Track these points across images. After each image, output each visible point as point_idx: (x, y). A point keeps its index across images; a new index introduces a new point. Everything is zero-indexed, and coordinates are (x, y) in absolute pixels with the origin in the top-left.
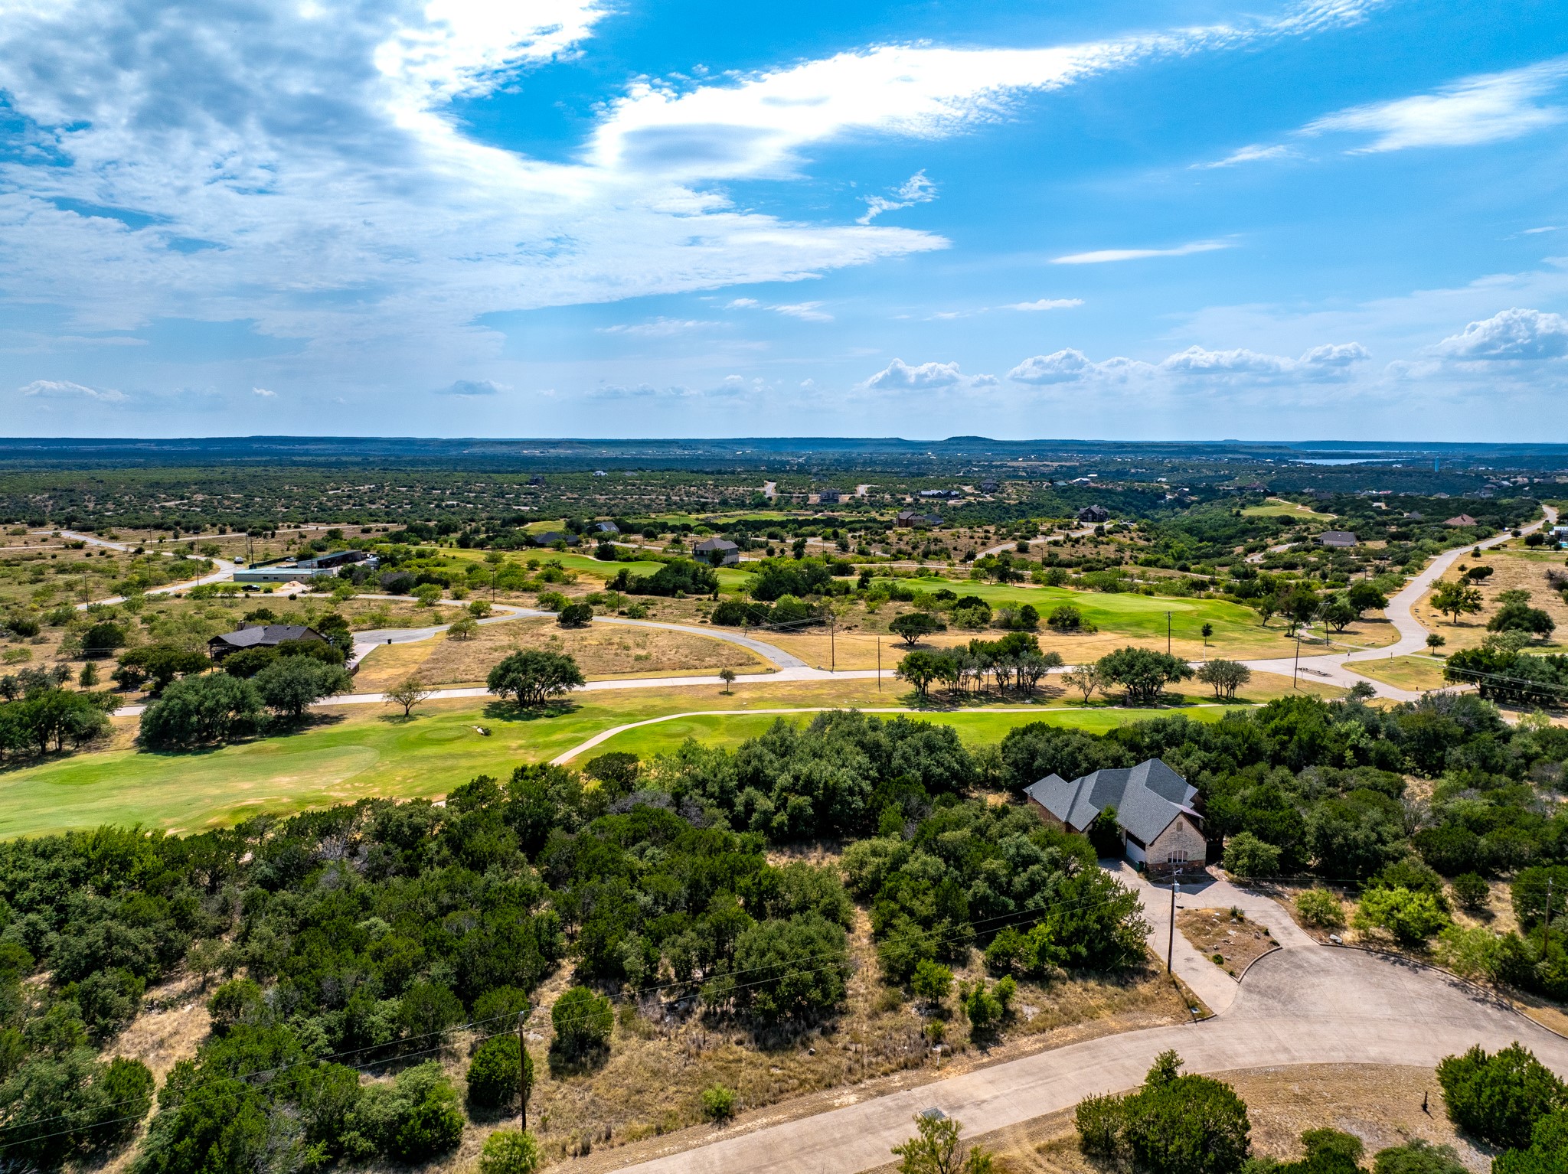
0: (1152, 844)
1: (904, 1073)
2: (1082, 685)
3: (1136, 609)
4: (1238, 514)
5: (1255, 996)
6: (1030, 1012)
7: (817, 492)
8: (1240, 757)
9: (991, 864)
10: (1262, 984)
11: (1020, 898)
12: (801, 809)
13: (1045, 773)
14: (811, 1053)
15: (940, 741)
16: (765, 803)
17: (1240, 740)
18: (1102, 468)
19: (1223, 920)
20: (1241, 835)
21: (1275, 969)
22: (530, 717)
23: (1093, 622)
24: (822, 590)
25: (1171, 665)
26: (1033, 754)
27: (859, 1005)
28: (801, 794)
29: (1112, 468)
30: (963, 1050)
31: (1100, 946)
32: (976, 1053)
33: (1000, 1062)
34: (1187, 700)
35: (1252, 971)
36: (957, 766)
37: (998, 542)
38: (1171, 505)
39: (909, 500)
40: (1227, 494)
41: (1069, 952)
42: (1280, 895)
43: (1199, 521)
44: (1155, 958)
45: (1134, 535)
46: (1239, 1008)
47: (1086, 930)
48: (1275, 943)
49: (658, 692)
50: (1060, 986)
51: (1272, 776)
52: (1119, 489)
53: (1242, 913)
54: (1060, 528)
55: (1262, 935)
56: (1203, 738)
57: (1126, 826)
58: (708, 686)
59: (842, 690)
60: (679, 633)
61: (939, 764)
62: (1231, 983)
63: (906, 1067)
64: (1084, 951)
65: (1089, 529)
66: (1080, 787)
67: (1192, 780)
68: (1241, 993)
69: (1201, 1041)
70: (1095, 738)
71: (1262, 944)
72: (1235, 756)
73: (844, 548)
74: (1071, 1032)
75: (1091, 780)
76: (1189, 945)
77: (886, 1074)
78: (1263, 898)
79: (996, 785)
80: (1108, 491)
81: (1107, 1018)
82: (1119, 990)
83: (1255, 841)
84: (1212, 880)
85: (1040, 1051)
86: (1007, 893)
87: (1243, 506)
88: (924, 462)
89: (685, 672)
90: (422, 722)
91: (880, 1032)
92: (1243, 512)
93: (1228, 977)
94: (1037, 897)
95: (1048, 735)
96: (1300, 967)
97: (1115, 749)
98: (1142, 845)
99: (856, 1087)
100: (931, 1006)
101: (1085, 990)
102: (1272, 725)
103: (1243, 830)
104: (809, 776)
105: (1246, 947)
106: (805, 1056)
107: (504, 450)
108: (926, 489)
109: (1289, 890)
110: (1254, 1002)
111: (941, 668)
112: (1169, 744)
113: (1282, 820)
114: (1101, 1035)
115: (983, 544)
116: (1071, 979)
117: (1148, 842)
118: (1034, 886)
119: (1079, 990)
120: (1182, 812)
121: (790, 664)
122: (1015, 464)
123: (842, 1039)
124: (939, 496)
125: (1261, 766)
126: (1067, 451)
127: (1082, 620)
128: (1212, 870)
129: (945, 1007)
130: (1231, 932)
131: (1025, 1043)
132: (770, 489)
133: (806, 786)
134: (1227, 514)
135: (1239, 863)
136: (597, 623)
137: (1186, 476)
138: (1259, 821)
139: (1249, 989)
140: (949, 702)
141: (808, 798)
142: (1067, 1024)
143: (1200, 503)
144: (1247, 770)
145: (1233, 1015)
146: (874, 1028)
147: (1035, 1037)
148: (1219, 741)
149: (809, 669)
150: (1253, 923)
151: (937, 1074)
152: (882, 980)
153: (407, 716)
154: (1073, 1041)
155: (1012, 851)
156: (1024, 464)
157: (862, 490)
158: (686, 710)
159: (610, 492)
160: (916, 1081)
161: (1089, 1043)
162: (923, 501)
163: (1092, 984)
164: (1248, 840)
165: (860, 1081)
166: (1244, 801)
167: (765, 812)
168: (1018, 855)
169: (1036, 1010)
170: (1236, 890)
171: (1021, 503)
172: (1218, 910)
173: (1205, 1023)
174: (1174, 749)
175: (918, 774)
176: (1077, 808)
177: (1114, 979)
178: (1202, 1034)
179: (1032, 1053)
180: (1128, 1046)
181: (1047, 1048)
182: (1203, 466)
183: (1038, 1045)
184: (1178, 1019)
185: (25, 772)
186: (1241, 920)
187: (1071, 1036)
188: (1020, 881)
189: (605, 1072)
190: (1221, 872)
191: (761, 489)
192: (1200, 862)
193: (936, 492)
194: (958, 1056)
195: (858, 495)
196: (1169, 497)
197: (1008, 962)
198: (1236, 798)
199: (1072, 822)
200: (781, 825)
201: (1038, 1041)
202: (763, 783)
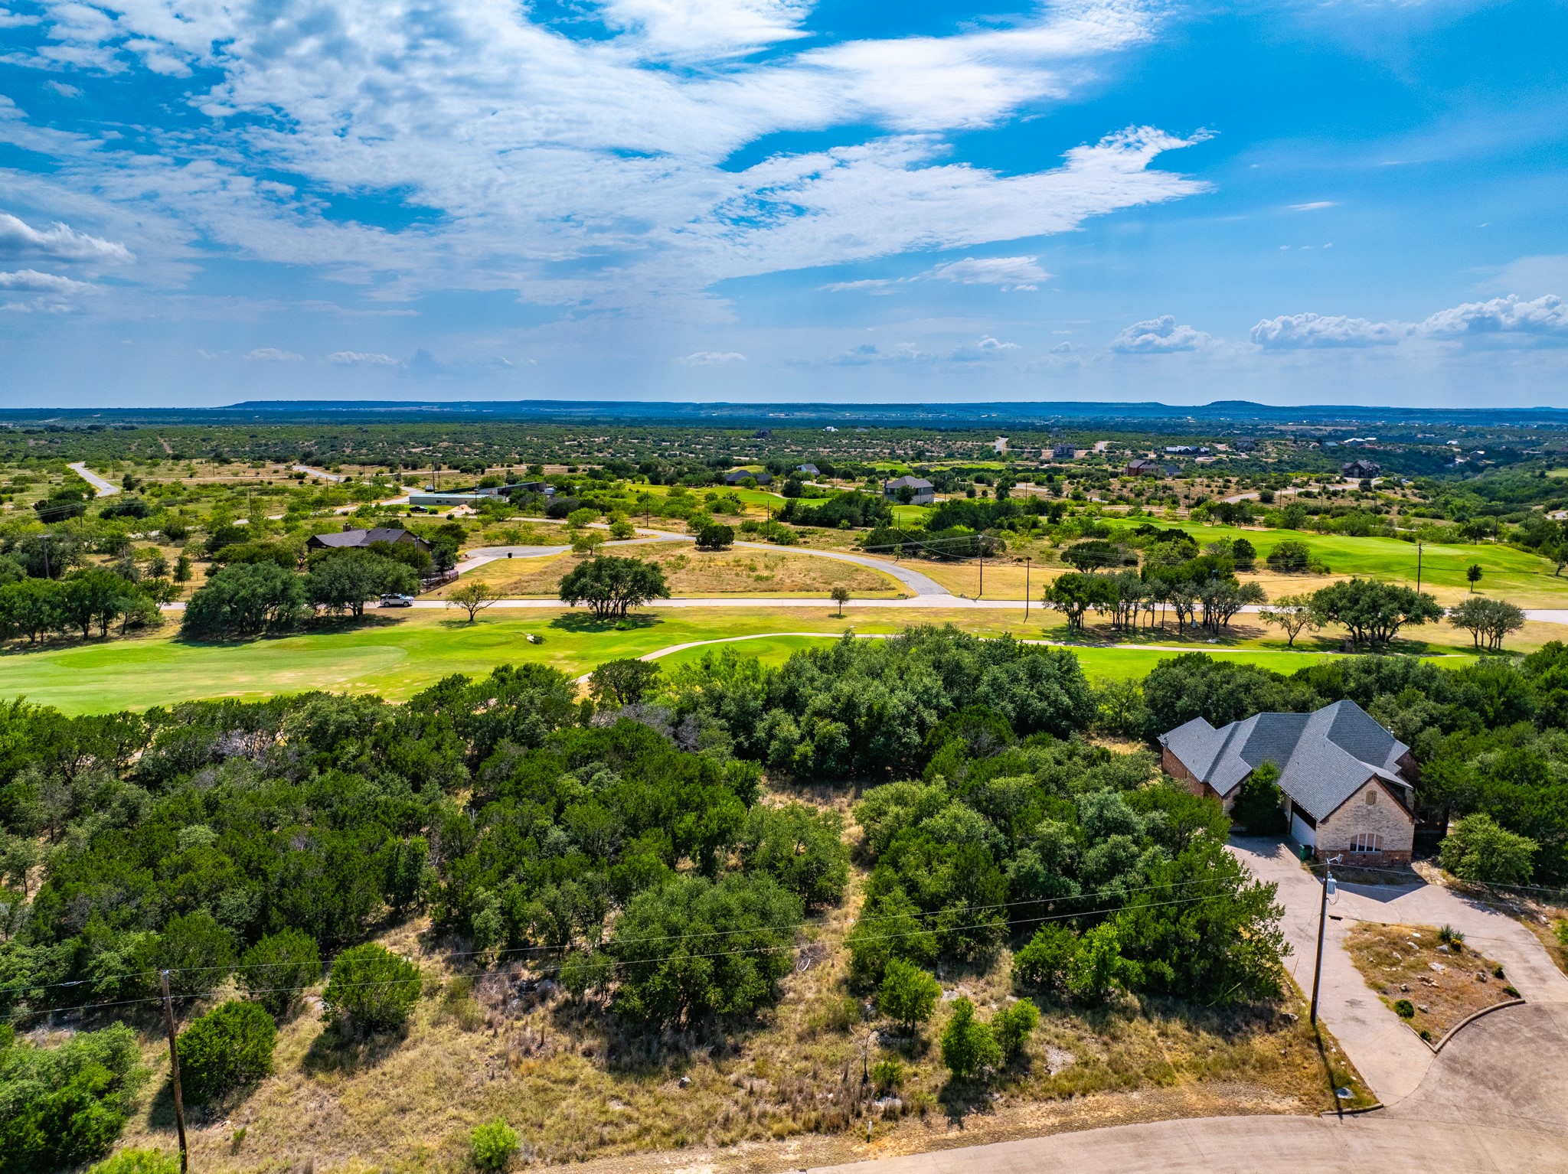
0: (1325, 821)
1: (809, 1138)
2: (1284, 621)
3: (1386, 552)
4: (1542, 475)
5: (1461, 1081)
6: (1058, 1061)
7: (1051, 447)
8: (1491, 715)
9: (1049, 827)
10: (1480, 1060)
11: (1092, 880)
12: (832, 740)
13: (1188, 716)
14: (683, 1085)
15: (1051, 669)
16: (789, 728)
17: (1493, 691)
18: (1383, 432)
19: (1423, 944)
20: (1472, 818)
21: (1507, 1036)
22: (600, 629)
23: (1325, 563)
24: (1006, 523)
25: (1411, 602)
26: (1179, 692)
27: (792, 1017)
28: (835, 719)
29: (1395, 433)
30: (923, 1112)
31: (1199, 966)
32: (939, 1119)
33: (976, 1140)
34: (1431, 649)
35: (1463, 1036)
36: (1066, 700)
37: (1238, 492)
38: (1462, 469)
39: (1152, 456)
40: (1530, 457)
41: (1147, 972)
42: (1532, 916)
43: (1492, 483)
44: (1295, 993)
45: (1408, 492)
46: (1428, 1098)
47: (1179, 940)
48: (1511, 992)
49: (758, 612)
50: (1122, 1024)
51: (1538, 741)
52: (1399, 451)
53: (1459, 937)
54: (1318, 481)
55: (1490, 976)
56: (1434, 685)
57: (1291, 794)
58: (818, 609)
59: (978, 618)
60: (821, 559)
61: (1042, 696)
62: (1422, 1052)
63: (816, 1128)
64: (1169, 972)
65: (1353, 484)
66: (1231, 735)
67: (1406, 736)
68: (1437, 1073)
69: (1344, 1151)
70: (1277, 678)
71: (1489, 993)
72: (1483, 713)
73: (1057, 492)
74: (1114, 1104)
75: (1248, 727)
76: (1360, 978)
77: (780, 1137)
78: (1501, 917)
79: (1127, 732)
80: (1385, 452)
81: (1187, 1089)
82: (1220, 1041)
83: (1494, 828)
84: (1420, 882)
85: (1052, 1130)
86: (1070, 872)
87: (1550, 467)
88: (1181, 425)
89: (804, 594)
90: (482, 627)
91: (802, 1064)
92: (1548, 473)
93: (1417, 1041)
94: (1116, 881)
95: (1204, 667)
96: (1556, 1039)
97: (1303, 691)
98: (1312, 822)
99: (723, 1152)
100: (904, 1032)
101: (1163, 1034)
102: (1547, 674)
103: (1478, 811)
104: (850, 698)
105: (1458, 994)
106: (672, 1088)
107: (752, 413)
108: (1172, 445)
109: (1550, 909)
110: (1460, 1090)
111: (1098, 594)
112: (1382, 689)
113: (1544, 800)
114: (1163, 1116)
115: (1220, 493)
116: (1146, 1014)
117: (1319, 816)
118: (1115, 866)
119: (1154, 1033)
120: (1376, 777)
121: (931, 591)
122: (1283, 428)
123: (741, 1068)
124: (1186, 452)
125: (1521, 727)
126: (1345, 417)
127: (1311, 560)
128: (1422, 868)
129: (924, 1036)
130: (1436, 966)
131: (1031, 1113)
132: (1001, 444)
133: (847, 710)
134: (1528, 475)
135: (1466, 859)
136: (737, 548)
137: (1483, 442)
138: (1502, 798)
139: (1453, 1066)
140: (1107, 637)
141: (843, 726)
142: (1114, 1089)
143: (1496, 466)
144: (1502, 731)
145: (1415, 1110)
146: (796, 1056)
147: (1052, 1104)
148: (1460, 691)
149: (950, 597)
150: (1477, 955)
151: (863, 1147)
152: (845, 981)
153: (471, 621)
154: (1115, 1121)
155: (1091, 811)
156: (1294, 428)
157: (1101, 446)
158: (781, 630)
159: (835, 445)
160: (823, 1155)
161: (1140, 1127)
162: (1168, 457)
163: (1176, 1026)
164: (1483, 826)
165: (734, 1142)
166: (1483, 770)
167: (785, 741)
168: (1100, 817)
169: (1070, 1058)
170: (1457, 900)
171: (1280, 461)
172: (1418, 929)
173: (1361, 1120)
174: (1388, 695)
175: (1010, 707)
176: (1222, 763)
177: (1216, 1021)
178: (1349, 1137)
179: (1037, 1133)
180: (1208, 1143)
181: (1065, 1127)
182: (1505, 432)
183: (1053, 1120)
184: (1312, 1105)
185: (51, 653)
186: (1457, 948)
187: (1114, 1111)
188: (1095, 855)
189: (378, 1071)
190: (1436, 871)
191: (991, 444)
192: (1402, 853)
193: (1183, 448)
194: (913, 1122)
195: (1095, 451)
196: (1459, 460)
197: (1049, 975)
198: (1473, 764)
199: (1212, 782)
200: (805, 757)
201: (1054, 1112)
202: (792, 702)
